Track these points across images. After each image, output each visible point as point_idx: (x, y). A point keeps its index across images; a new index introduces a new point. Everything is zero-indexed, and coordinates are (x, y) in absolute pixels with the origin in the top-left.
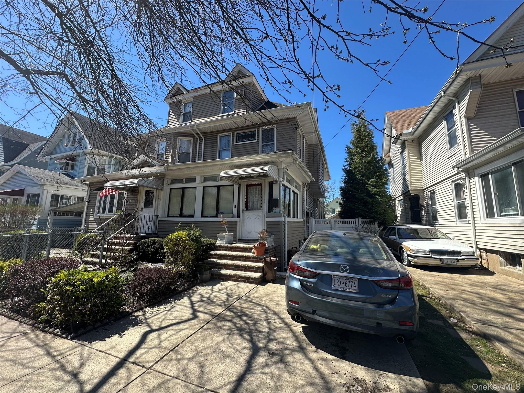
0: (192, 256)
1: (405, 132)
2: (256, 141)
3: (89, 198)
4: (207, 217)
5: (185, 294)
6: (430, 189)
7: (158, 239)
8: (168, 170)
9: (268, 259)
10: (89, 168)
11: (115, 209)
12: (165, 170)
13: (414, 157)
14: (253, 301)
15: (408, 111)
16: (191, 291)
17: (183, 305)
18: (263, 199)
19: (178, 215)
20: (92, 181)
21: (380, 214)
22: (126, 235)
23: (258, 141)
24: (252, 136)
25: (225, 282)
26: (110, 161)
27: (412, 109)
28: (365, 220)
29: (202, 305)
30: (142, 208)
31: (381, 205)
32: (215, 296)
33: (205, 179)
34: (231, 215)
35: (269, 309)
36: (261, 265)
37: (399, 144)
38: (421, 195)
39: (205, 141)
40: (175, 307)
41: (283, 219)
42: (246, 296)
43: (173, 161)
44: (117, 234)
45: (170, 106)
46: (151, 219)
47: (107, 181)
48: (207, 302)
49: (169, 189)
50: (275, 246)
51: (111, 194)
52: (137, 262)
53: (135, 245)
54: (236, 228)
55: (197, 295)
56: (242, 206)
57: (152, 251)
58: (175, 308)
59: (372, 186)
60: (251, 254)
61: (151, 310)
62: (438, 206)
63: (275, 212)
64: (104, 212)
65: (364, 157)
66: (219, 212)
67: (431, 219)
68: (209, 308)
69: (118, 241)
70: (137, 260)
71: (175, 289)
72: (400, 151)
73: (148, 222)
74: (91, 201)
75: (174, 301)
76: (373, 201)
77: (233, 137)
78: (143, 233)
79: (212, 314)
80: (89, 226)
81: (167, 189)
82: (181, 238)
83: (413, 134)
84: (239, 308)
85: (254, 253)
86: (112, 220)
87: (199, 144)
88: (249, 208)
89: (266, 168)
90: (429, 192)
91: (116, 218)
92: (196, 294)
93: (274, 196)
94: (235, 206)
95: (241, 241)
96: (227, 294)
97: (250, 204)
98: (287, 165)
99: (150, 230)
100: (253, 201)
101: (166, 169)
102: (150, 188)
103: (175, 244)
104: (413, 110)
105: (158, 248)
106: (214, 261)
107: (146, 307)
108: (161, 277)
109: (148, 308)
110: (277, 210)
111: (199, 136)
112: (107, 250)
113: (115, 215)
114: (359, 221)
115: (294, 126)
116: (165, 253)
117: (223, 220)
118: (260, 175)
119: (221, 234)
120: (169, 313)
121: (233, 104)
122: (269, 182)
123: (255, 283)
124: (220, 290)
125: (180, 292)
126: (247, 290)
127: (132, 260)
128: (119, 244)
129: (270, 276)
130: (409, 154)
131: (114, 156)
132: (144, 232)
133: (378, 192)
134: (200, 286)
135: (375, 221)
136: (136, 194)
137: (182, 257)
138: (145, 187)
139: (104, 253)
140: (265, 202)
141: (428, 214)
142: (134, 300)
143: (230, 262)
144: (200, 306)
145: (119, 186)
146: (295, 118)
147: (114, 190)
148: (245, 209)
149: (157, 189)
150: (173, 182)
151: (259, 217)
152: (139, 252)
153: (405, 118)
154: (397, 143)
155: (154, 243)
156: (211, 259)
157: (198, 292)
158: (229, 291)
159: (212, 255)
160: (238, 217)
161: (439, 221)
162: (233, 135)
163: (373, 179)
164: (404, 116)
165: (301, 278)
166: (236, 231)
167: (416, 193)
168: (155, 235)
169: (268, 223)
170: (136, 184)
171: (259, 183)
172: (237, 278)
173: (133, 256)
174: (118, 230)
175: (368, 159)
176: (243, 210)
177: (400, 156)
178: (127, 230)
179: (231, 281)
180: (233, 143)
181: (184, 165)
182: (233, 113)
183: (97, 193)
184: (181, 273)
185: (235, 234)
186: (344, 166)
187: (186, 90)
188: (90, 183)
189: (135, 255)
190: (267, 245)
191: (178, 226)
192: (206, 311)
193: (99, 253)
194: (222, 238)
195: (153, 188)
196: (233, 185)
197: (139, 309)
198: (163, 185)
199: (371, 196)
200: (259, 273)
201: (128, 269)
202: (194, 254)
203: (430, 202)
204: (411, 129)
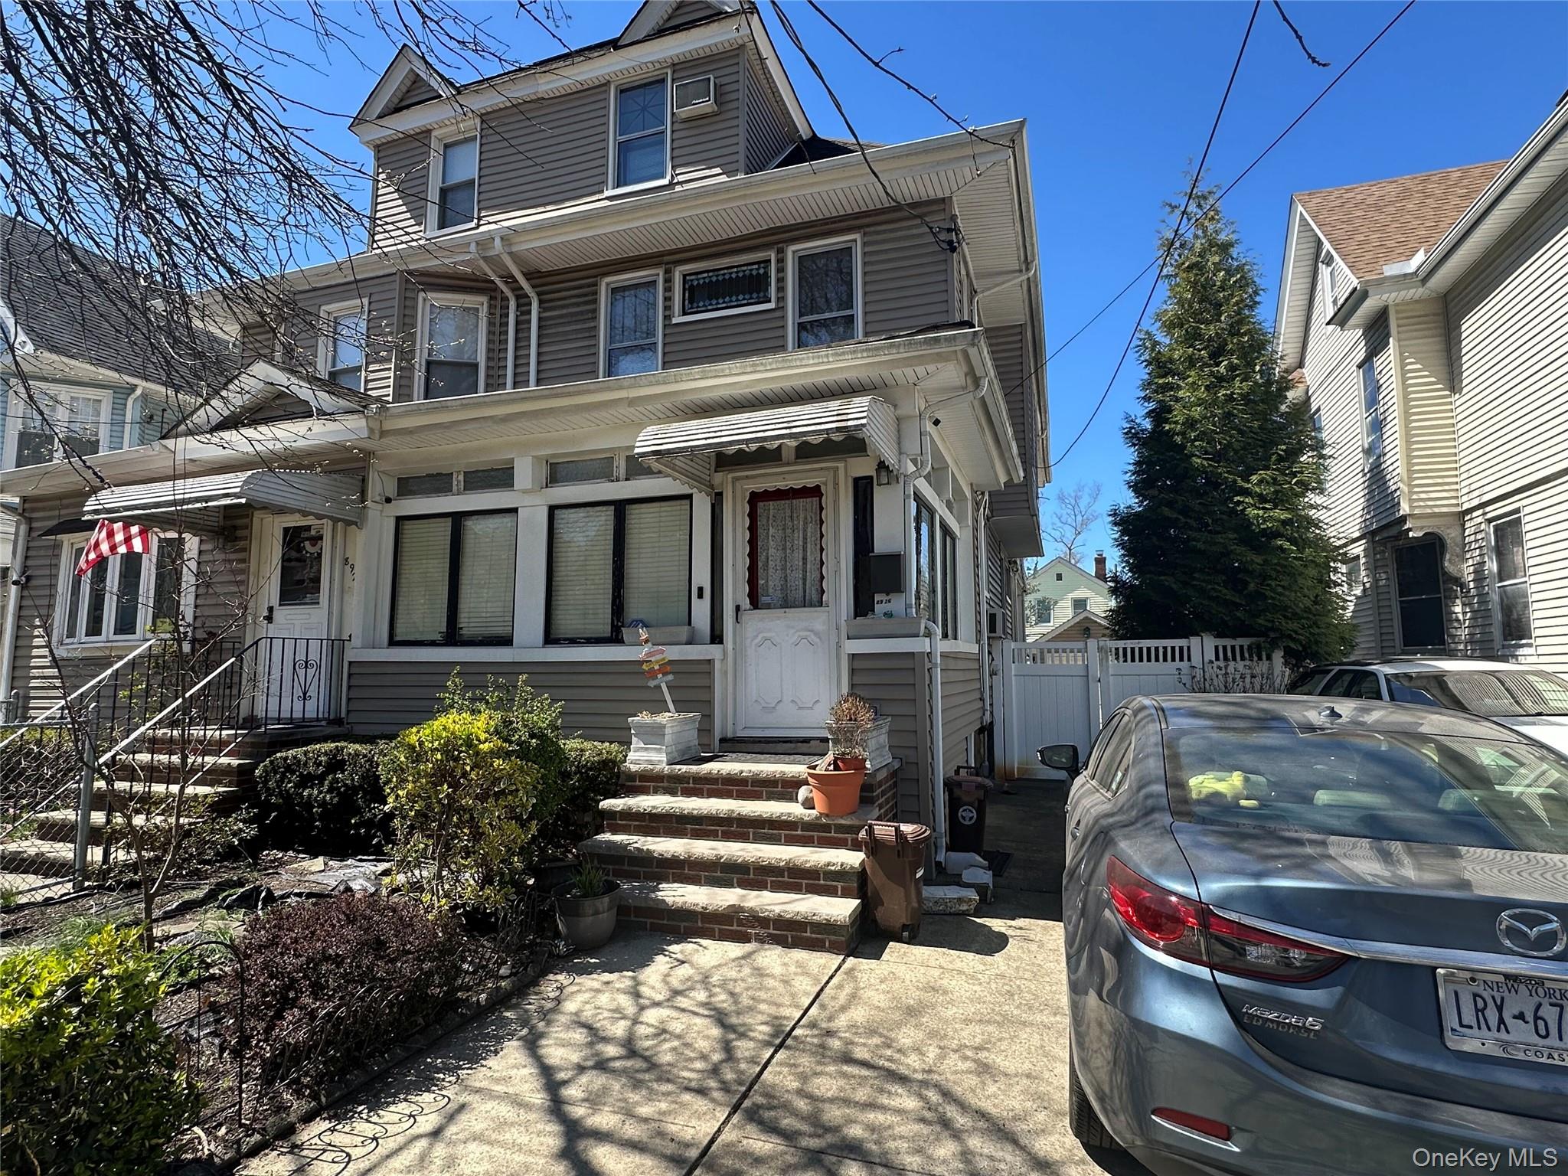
0: (523, 824)
1: (1391, 270)
2: (771, 305)
3: (25, 568)
4: (573, 641)
5: (504, 1023)
6: (1494, 511)
7: (353, 748)
8: (383, 434)
9: (884, 830)
10: (24, 438)
11: (144, 616)
12: (371, 430)
13: (1425, 379)
14: (860, 1053)
15: (1389, 188)
16: (532, 1004)
17: (506, 1097)
18: (828, 557)
19: (438, 637)
20: (30, 490)
21: (1296, 616)
22: (196, 732)
23: (781, 308)
24: (753, 285)
25: (689, 947)
26: (119, 408)
27: (1406, 180)
28: (1228, 642)
29: (605, 1090)
30: (271, 609)
31: (1301, 581)
32: (662, 1032)
33: (556, 473)
34: (684, 632)
35: (963, 1106)
36: (853, 859)
37: (1355, 327)
38: (1450, 535)
39: (542, 307)
40: (462, 1107)
41: (921, 645)
42: (813, 1025)
43: (402, 391)
44: (154, 728)
45: (378, 159)
46: (313, 656)
47: (103, 483)
48: (624, 1071)
49: (391, 525)
50: (897, 765)
51: (123, 549)
52: (256, 858)
53: (243, 775)
54: (710, 688)
55: (568, 1028)
56: (734, 590)
57: (323, 804)
58: (463, 1117)
59: (1263, 499)
60: (793, 810)
61: (337, 1139)
62: (1534, 579)
63: (888, 615)
64: (94, 628)
65: (1221, 379)
66: (628, 621)
67: (1497, 632)
68: (645, 1110)
69: (164, 758)
70: (252, 848)
71: (450, 1003)
72: (1360, 354)
73: (301, 672)
74: (33, 583)
75: (453, 1070)
76: (1266, 561)
77: (668, 289)
78: (279, 720)
79: (670, 1149)
80: (33, 693)
81: (380, 522)
82: (469, 743)
83: (1424, 281)
84: (802, 1104)
85: (809, 804)
86: (133, 664)
87: (517, 323)
88: (764, 600)
89: (857, 410)
90: (1489, 521)
91: (149, 655)
92: (562, 1019)
93: (883, 542)
94: (701, 590)
95: (734, 745)
96: (720, 1018)
97: (771, 581)
98: (933, 399)
99: (311, 705)
100: (784, 568)
101: (376, 425)
102: (305, 514)
103: (442, 774)
104: (1409, 184)
105: (355, 790)
106: (623, 847)
107: (308, 1118)
108: (380, 945)
109: (320, 1126)
110: (897, 604)
111: (517, 289)
112: (109, 802)
113: (143, 642)
114: (1203, 647)
115: (943, 236)
116: (390, 816)
117: (649, 654)
118: (828, 441)
119: (644, 718)
120: (440, 1150)
121: (662, 142)
122: (857, 481)
123: (834, 949)
124: (676, 993)
125: (481, 1013)
126: (806, 988)
127: (231, 845)
128: (168, 775)
129: (894, 908)
130: (1403, 365)
131: (134, 388)
132: (286, 714)
133: (1284, 523)
134: (569, 972)
135: (1274, 645)
136: (242, 544)
137: (477, 835)
138: (281, 510)
139: (98, 817)
140: (837, 572)
141: (1481, 615)
142: (242, 1078)
143: (703, 848)
144: (594, 1101)
145: (157, 505)
146: (944, 202)
147: (135, 529)
148: (746, 603)
149: (335, 520)
150: (407, 486)
151: (813, 638)
152: (266, 808)
153: (1382, 218)
154: (1352, 321)
155: (336, 764)
156: (607, 836)
157: (570, 1006)
158: (721, 999)
159: (611, 814)
160: (716, 638)
161: (1540, 641)
162: (668, 281)
163: (1266, 468)
164: (1377, 207)
165: (1223, 978)
166: (710, 703)
167: (1430, 526)
168: (337, 727)
169: (858, 665)
170: (236, 496)
171: (810, 482)
172: (740, 923)
173: (239, 827)
174: (163, 707)
175: (1239, 387)
176: (738, 608)
177: (1357, 378)
178: (207, 709)
179: (712, 937)
180: (667, 318)
181: (455, 408)
182: (665, 182)
183: (58, 546)
184: (475, 910)
185: (708, 717)
186: (1128, 418)
187: (449, 83)
188: (25, 500)
189: (244, 821)
190: (868, 765)
191: (445, 688)
192: (631, 1130)
193: (70, 815)
194: (654, 734)
195: (319, 517)
196: (689, 497)
197: (272, 1132)
198: (363, 498)
199: (1260, 540)
200: (846, 894)
201: (211, 896)
202: (530, 818)
203: (1492, 566)
204: (1419, 257)
